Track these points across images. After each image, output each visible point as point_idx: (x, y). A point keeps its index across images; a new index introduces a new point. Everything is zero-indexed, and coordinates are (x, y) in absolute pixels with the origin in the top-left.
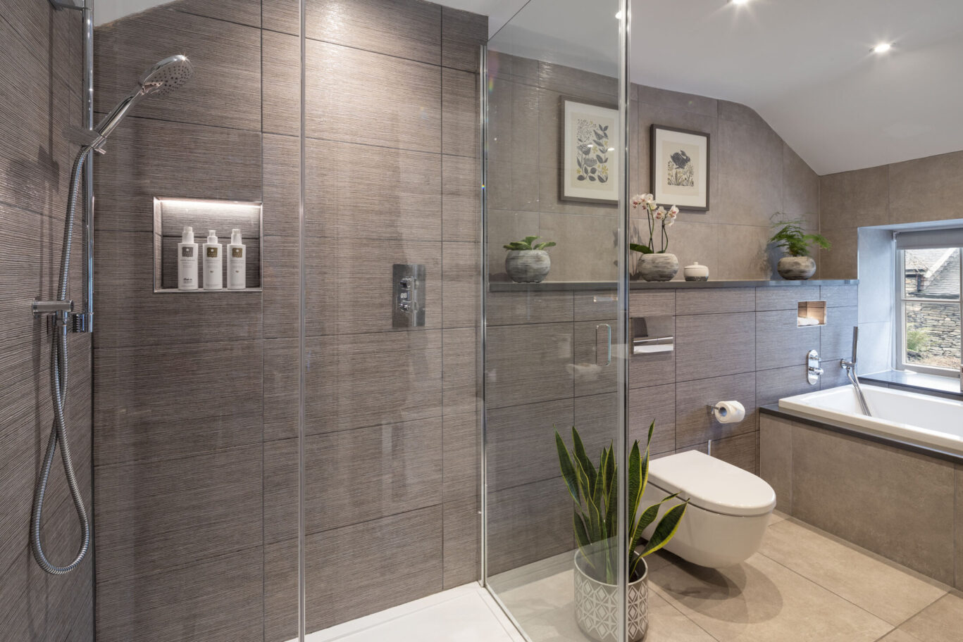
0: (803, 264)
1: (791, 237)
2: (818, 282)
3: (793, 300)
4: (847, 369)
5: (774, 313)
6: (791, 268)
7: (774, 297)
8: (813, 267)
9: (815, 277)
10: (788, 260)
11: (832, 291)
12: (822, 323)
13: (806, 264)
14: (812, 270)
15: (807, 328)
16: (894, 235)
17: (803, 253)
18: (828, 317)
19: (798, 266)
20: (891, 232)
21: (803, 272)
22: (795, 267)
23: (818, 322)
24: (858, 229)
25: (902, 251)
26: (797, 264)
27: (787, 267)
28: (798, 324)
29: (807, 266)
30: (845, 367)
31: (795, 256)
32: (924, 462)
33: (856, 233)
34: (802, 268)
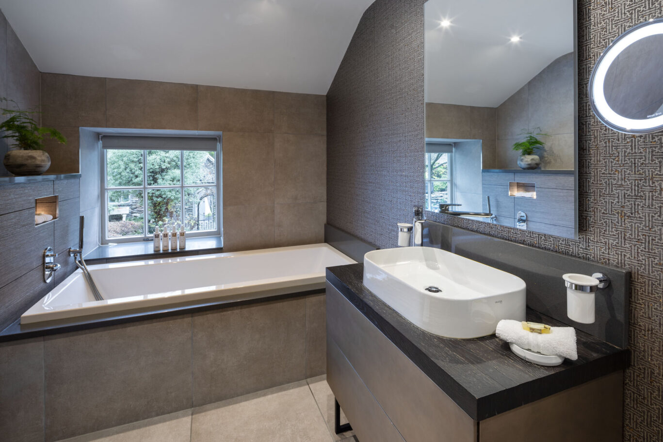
0: (39, 158)
1: (20, 129)
2: (52, 177)
3: (31, 198)
4: (74, 256)
5: (12, 215)
6: (26, 162)
7: (12, 196)
8: (49, 161)
9: (50, 171)
10: (20, 154)
11: (61, 186)
12: (55, 218)
13: (41, 157)
14: (48, 164)
15: (44, 225)
16: (100, 137)
17: (36, 147)
18: (60, 211)
19: (34, 160)
20: (98, 134)
21: (39, 166)
22: (29, 161)
23: (51, 217)
24: (80, 128)
25: (105, 150)
26: (32, 158)
27: (19, 161)
28: (35, 223)
29: (43, 161)
30: (72, 255)
31: (26, 149)
32: (171, 322)
33: (78, 132)
34: (38, 162)
